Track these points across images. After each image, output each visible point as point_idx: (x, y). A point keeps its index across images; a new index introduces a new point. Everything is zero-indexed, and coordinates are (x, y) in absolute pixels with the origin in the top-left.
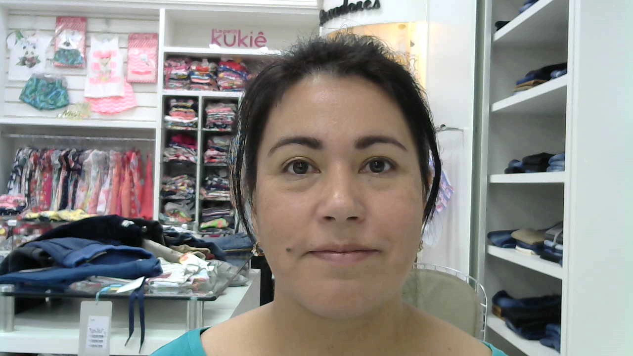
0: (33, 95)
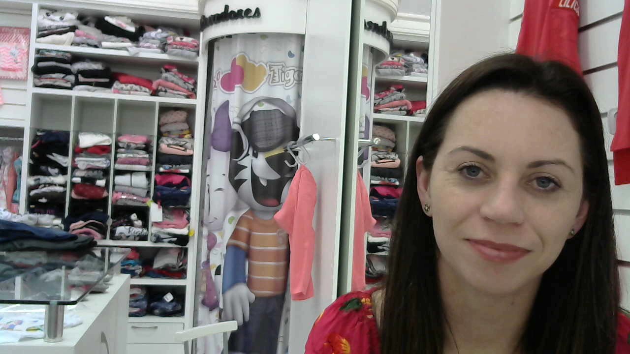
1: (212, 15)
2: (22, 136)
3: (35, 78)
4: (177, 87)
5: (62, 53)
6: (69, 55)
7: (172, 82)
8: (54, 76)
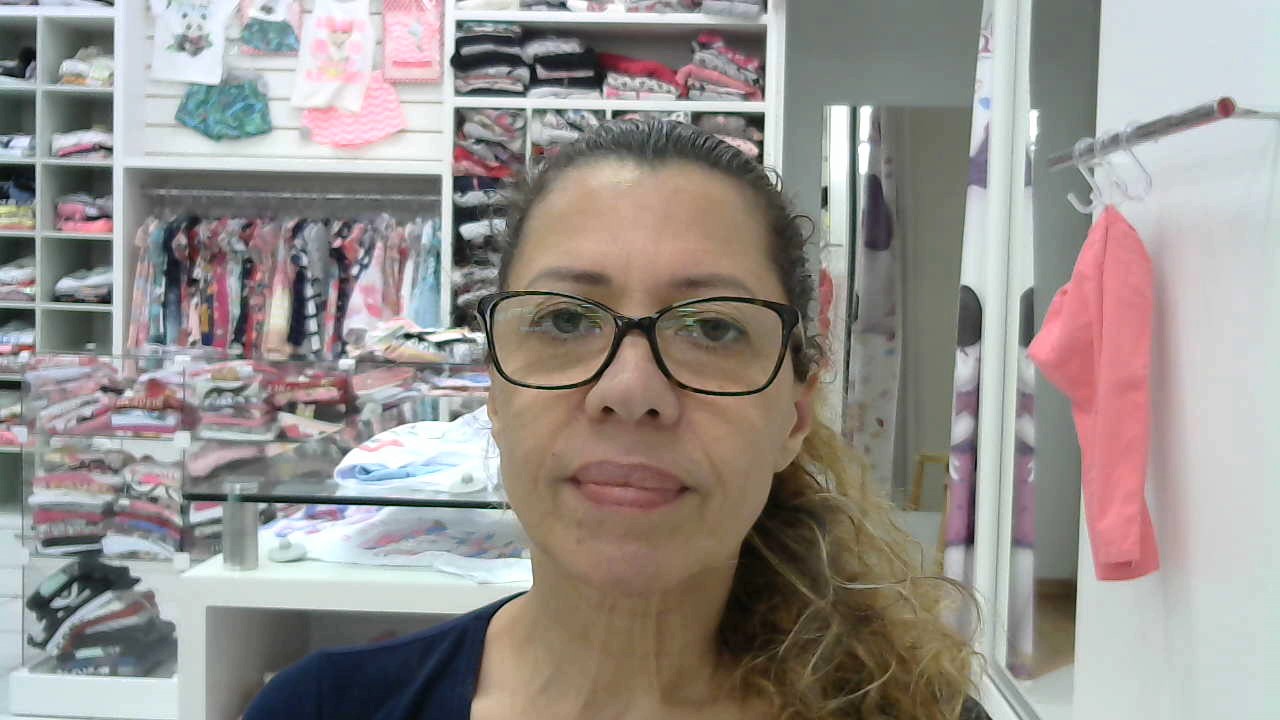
0: (201, 110)
2: (438, 192)
3: (456, 77)
4: (724, 78)
5: (504, 26)
6: (517, 29)
7: (715, 68)
8: (492, 71)
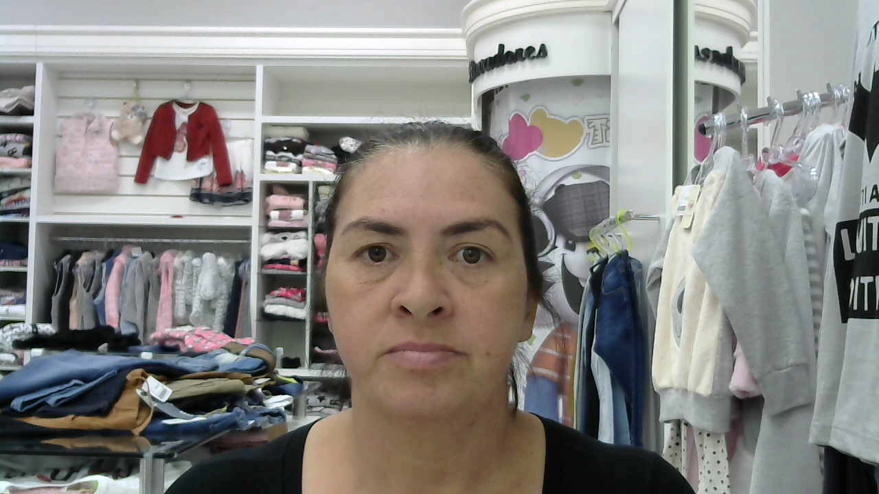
1: (482, 60)
2: (248, 238)
